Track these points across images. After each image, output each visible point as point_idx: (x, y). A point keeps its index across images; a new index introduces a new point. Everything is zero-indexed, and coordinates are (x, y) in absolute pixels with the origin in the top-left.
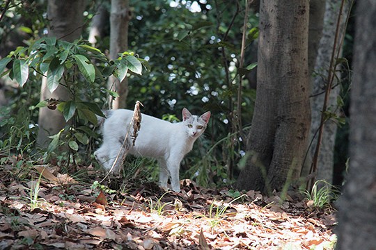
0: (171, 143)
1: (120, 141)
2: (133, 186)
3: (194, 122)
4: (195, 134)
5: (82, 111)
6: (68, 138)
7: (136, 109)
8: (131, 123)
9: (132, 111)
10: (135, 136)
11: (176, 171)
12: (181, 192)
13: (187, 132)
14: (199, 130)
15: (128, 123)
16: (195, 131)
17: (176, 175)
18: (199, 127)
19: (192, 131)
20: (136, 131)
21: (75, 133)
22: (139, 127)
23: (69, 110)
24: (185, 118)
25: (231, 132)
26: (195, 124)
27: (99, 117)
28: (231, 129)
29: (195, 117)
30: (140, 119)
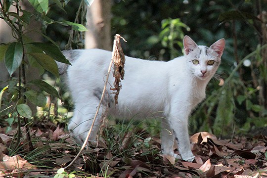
0: (172, 88)
1: (95, 95)
2: (121, 163)
3: (201, 56)
4: (204, 74)
5: (34, 56)
6: (15, 100)
7: (115, 46)
8: (110, 68)
9: (110, 52)
10: (118, 88)
11: (184, 130)
12: (194, 161)
13: (192, 72)
14: (210, 68)
15: (104, 68)
16: (204, 69)
17: (184, 135)
18: (209, 63)
19: (199, 69)
20: (117, 81)
21: (25, 90)
22: (122, 75)
23: (13, 56)
24: (188, 51)
25: (261, 43)
26: (203, 58)
27: (60, 64)
28: (261, 39)
29: (203, 47)
30: (123, 62)
